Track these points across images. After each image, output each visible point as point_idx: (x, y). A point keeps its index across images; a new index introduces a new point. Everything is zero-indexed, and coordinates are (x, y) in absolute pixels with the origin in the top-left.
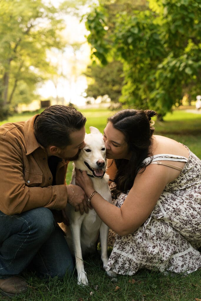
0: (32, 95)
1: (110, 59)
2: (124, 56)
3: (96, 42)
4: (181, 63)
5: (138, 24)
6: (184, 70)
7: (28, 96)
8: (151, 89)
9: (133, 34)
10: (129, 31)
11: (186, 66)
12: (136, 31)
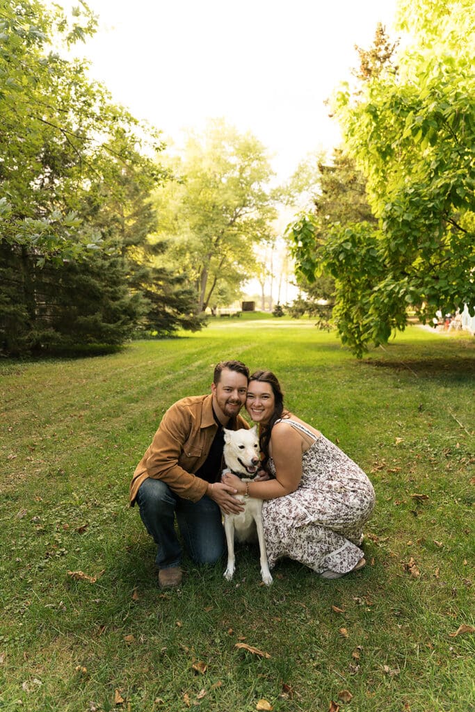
0: (234, 295)
1: (318, 274)
2: (334, 273)
3: (303, 255)
4: (401, 289)
5: (353, 237)
6: (403, 296)
7: (229, 295)
8: (363, 311)
9: (345, 251)
10: (341, 245)
11: (406, 293)
12: (349, 246)
